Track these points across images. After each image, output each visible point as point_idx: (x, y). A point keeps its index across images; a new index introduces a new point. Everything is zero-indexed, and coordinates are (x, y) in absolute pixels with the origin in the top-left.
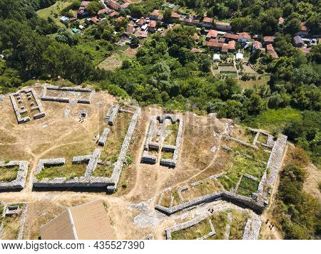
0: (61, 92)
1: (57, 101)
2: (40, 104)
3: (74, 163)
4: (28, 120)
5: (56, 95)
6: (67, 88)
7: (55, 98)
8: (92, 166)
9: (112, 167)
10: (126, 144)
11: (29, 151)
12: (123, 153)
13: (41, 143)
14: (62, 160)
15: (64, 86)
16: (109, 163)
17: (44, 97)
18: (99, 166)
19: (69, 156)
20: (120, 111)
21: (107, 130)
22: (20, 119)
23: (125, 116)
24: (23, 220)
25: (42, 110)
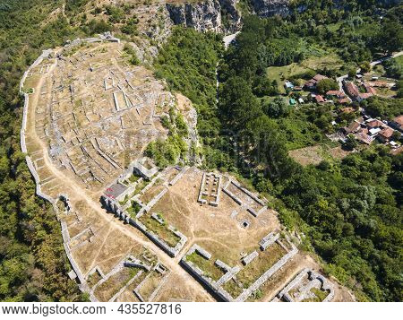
0: (239, 192)
1: (232, 198)
2: (219, 190)
3: (216, 265)
4: (204, 203)
5: (234, 192)
6: (246, 191)
7: (232, 195)
8: (226, 278)
9: (241, 292)
10: (264, 278)
11: (192, 230)
12: (257, 284)
13: (202, 228)
14: (209, 255)
15: (245, 187)
16: (240, 285)
17: (225, 188)
18: (232, 282)
19: (216, 256)
20: (276, 242)
21: (256, 254)
22: (200, 199)
23: (279, 251)
24: (163, 282)
25: (218, 199)
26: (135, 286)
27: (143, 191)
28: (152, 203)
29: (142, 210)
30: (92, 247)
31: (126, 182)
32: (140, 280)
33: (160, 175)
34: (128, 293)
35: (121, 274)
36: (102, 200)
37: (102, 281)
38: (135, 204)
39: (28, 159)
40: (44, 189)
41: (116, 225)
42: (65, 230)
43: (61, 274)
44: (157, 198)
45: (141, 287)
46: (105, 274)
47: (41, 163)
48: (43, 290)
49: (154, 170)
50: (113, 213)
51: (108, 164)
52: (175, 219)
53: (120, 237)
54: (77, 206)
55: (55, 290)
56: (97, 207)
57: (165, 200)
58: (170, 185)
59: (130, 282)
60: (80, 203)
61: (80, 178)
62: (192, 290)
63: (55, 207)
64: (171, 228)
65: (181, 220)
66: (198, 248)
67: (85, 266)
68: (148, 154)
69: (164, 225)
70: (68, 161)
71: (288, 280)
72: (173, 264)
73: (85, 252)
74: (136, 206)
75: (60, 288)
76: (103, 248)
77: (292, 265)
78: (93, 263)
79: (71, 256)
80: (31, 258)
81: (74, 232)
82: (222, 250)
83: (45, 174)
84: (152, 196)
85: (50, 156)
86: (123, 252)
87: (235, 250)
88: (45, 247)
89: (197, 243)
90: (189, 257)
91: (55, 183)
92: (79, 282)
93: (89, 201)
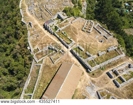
0: (101, 29)
1: (97, 31)
2: (92, 27)
4: (85, 31)
5: (99, 29)
6: (104, 29)
7: (98, 30)
8: (90, 59)
9: (96, 65)
10: (106, 63)
11: (78, 40)
12: (103, 64)
13: (82, 40)
14: (83, 50)
15: (104, 27)
16: (95, 63)
17: (95, 27)
18: (92, 61)
20: (115, 50)
21: (105, 52)
22: (83, 29)
23: (116, 53)
25: (91, 30)
26: (51, 56)
27: (60, 24)
28: (63, 28)
29: (58, 29)
30: (37, 40)
31: (54, 20)
32: (53, 54)
33: (68, 19)
34: (48, 58)
35: (47, 51)
36: (44, 25)
37: (39, 52)
38: (56, 27)
39: (21, 10)
40: (24, 20)
41: (48, 34)
42: (29, 33)
43: (25, 48)
44: (65, 27)
46: (40, 50)
47: (25, 12)
49: (66, 17)
50: (47, 30)
51: (48, 14)
52: (71, 35)
53: (48, 38)
54: (34, 26)
56: (42, 28)
57: (68, 28)
58: (72, 23)
59: (49, 54)
60: (36, 25)
61: (37, 18)
63: (27, 26)
64: (69, 37)
65: (74, 36)
66: (79, 46)
67: (34, 46)
68: (65, 11)
69: (66, 36)
70: (34, 12)
71: (118, 66)
73: (34, 42)
74: (56, 28)
75: (24, 52)
76: (41, 41)
77: (121, 61)
78: (37, 45)
79: (29, 42)
81: (32, 35)
83: (25, 15)
84: (63, 26)
85: (28, 10)
86: (49, 43)
87: (95, 50)
90: (75, 49)
91: (29, 18)
92: (31, 51)
93: (39, 25)
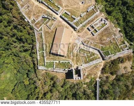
3: (72, 17)
8: (75, 21)
9: (79, 25)
10: (87, 21)
11: (64, 5)
12: (85, 23)
13: (67, 4)
14: (69, 14)
16: (79, 23)
18: (77, 22)
19: (72, 14)
20: (93, 9)
21: (85, 13)
23: (93, 12)
24: (55, 22)
26: (47, 24)
30: (30, 11)
32: (48, 22)
34: (44, 25)
35: (42, 20)
37: (36, 22)
41: (36, 3)
42: (19, 5)
43: (22, 20)
45: (49, 24)
46: (37, 20)
48: (19, 24)
52: (57, 1)
53: (39, 8)
55: (22, 24)
59: (45, 23)
62: (64, 25)
64: (56, 4)
65: (60, 1)
66: (66, 11)
67: (29, 18)
69: (53, 3)
71: (94, 21)
72: (58, 17)
73: (28, 13)
75: (24, 24)
76: (34, 12)
77: (97, 17)
78: (32, 17)
79: (24, 14)
80: (11, 15)
81: (22, 6)
82: (74, 12)
86: (41, 13)
87: (78, 12)
88: (14, 11)
89: (66, 10)
90: (63, 15)
92: (29, 22)
